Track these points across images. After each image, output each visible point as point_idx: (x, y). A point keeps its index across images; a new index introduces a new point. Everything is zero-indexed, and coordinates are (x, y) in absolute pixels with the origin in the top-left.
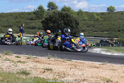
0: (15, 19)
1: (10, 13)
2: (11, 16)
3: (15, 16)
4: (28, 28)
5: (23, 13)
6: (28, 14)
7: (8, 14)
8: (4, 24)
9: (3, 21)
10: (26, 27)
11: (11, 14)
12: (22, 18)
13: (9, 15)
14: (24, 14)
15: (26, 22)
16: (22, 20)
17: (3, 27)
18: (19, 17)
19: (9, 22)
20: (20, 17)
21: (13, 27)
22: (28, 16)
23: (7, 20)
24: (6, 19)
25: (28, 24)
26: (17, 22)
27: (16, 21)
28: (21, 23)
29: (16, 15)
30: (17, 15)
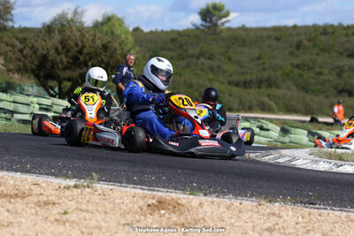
0: (291, 54)
1: (276, 29)
2: (278, 39)
3: (296, 39)
4: (340, 92)
5: (330, 30)
6: (350, 32)
7: (265, 33)
8: (242, 73)
9: (238, 63)
10: (336, 88)
11: (277, 34)
12: (324, 50)
13: (269, 37)
14: (333, 33)
15: (338, 67)
16: (320, 59)
17: (237, 85)
18: (311, 44)
19: (266, 66)
20: (314, 46)
21: (278, 87)
22: (349, 41)
23: (259, 58)
24: (256, 52)
25: (345, 75)
26: (298, 66)
27: (296, 62)
28: (317, 69)
29: (299, 35)
30: (303, 37)
